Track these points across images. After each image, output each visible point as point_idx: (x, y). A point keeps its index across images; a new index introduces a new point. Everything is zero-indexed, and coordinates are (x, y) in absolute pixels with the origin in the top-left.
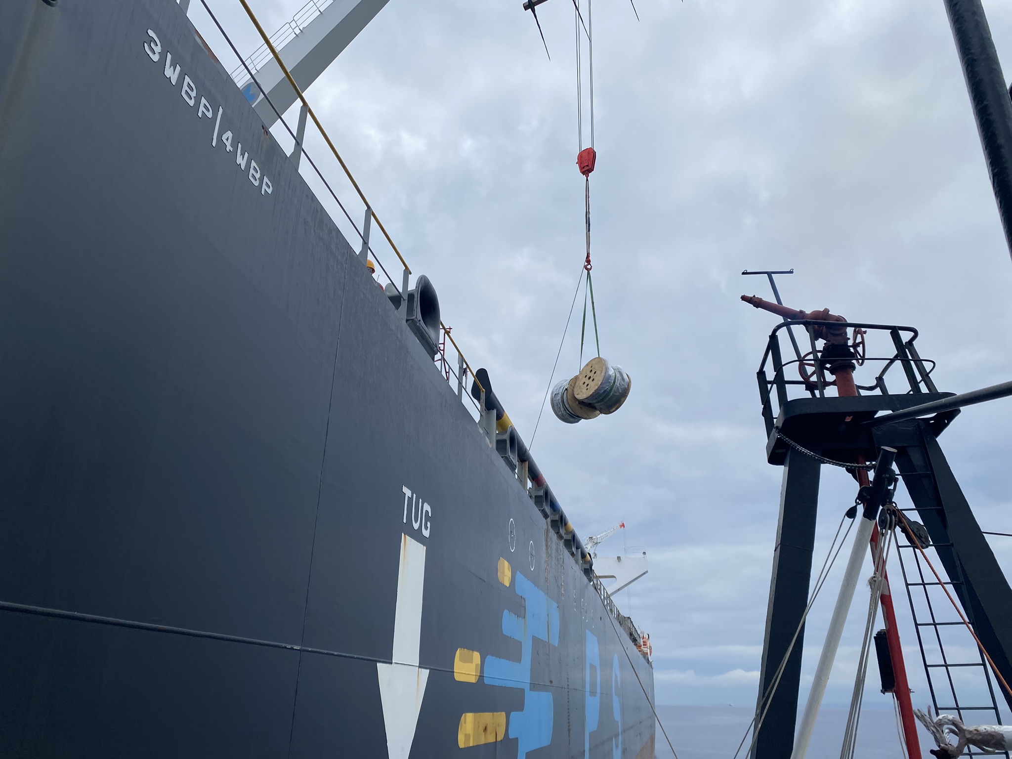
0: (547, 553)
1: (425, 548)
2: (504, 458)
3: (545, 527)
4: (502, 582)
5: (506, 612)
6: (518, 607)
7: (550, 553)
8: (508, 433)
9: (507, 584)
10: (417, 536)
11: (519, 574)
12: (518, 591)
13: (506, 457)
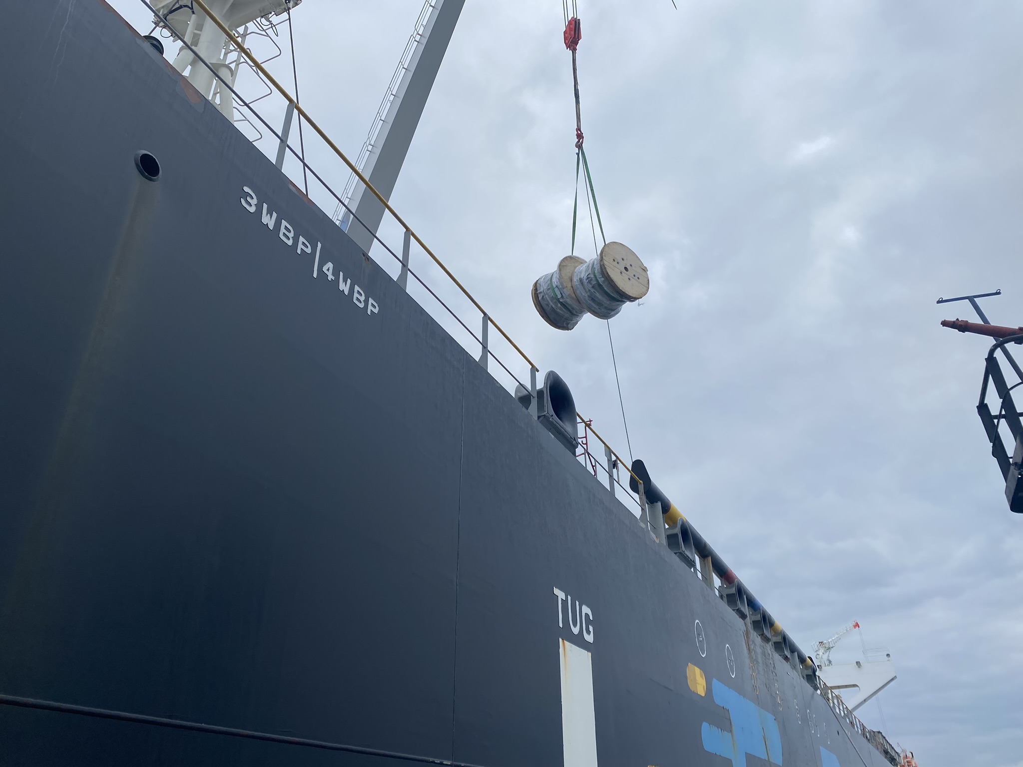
0: (751, 657)
1: (590, 654)
2: (678, 554)
3: (743, 628)
4: (695, 691)
5: (705, 726)
6: (722, 720)
7: (754, 657)
8: (679, 526)
9: (701, 691)
10: (578, 641)
11: (715, 682)
12: (718, 701)
13: (680, 553)
